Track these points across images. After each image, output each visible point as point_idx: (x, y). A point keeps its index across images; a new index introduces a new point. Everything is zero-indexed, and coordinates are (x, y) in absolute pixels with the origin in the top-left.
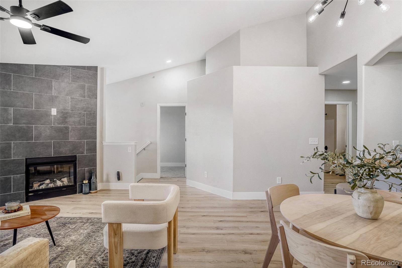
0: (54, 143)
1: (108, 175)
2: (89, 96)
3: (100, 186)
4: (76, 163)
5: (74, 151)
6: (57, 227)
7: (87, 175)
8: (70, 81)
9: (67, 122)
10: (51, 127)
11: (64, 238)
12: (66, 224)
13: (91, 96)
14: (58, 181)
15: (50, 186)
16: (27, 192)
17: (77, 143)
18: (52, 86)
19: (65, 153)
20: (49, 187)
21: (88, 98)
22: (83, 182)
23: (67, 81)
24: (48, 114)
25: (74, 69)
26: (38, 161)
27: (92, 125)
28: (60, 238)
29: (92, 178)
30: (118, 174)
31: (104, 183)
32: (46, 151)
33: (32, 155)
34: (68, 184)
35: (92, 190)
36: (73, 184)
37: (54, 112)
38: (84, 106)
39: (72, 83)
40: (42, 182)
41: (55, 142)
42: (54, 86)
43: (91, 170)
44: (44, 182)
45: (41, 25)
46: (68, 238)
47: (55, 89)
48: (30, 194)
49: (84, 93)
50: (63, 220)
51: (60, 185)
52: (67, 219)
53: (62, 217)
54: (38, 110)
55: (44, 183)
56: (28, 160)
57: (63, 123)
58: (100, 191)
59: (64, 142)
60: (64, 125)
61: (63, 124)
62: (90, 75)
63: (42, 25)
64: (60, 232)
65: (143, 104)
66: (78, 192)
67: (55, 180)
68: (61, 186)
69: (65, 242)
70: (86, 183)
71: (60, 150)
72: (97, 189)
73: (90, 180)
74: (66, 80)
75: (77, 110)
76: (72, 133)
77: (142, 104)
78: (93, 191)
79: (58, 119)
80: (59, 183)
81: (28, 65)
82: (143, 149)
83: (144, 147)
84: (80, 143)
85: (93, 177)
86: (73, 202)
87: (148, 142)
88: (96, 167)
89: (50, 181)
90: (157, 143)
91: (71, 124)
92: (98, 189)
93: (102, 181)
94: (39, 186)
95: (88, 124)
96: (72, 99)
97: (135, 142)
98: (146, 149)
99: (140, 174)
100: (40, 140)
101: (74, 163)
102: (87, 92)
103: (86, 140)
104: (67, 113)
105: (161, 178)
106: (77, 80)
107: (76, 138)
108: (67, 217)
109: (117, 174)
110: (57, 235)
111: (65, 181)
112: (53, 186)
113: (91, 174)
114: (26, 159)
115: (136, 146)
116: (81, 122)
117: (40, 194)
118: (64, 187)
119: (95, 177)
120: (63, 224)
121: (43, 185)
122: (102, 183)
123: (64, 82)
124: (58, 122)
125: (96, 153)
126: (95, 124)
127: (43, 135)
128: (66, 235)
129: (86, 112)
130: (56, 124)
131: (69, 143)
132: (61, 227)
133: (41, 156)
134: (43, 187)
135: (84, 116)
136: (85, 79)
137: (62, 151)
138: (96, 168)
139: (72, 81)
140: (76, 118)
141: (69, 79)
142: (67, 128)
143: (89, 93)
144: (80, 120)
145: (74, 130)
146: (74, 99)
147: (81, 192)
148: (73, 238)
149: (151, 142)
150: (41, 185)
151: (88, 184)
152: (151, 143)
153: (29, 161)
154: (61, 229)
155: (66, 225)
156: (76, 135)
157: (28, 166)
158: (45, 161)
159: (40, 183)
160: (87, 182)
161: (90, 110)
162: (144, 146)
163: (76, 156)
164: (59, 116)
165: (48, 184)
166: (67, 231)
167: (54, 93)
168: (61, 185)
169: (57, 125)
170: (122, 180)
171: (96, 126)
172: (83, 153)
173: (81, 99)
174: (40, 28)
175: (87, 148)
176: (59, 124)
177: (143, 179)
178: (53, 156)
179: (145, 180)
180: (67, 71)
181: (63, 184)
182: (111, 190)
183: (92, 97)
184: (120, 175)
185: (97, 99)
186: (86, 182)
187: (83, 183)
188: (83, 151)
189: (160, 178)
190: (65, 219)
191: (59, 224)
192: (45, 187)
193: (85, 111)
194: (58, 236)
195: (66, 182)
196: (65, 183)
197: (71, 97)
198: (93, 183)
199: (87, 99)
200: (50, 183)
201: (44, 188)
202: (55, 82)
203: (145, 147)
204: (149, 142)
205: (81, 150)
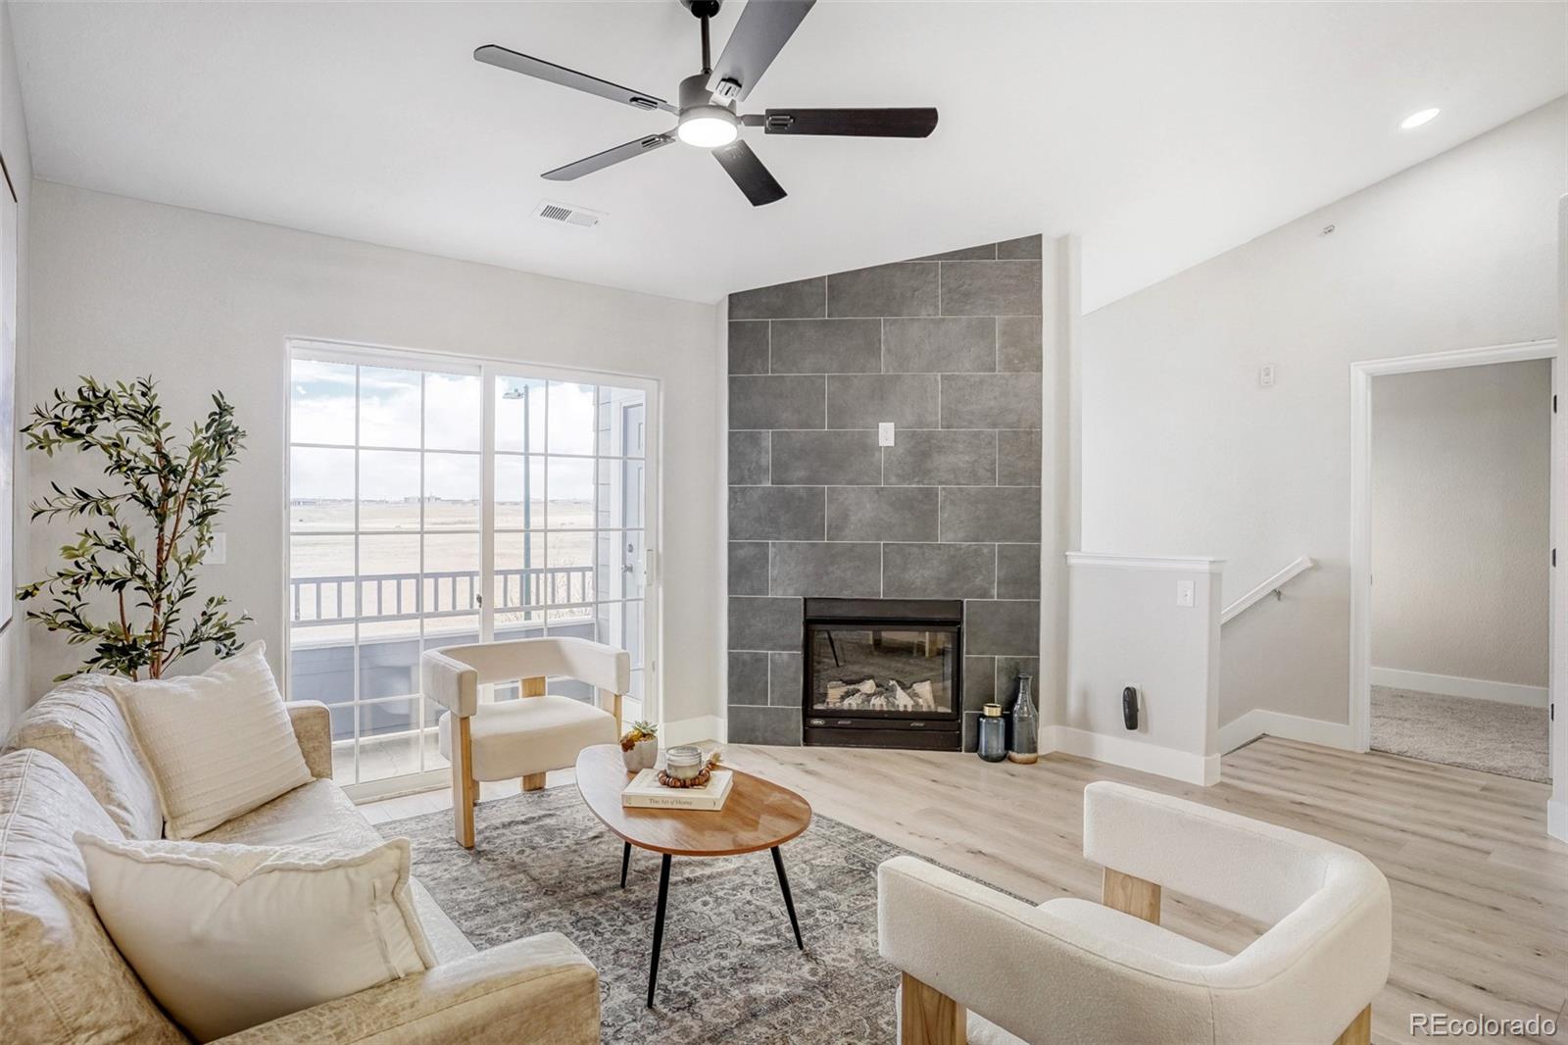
0: (887, 550)
1: (1085, 697)
2: (1009, 365)
3: (1049, 738)
4: (960, 629)
5: (954, 585)
6: (842, 871)
7: (1000, 684)
8: (937, 314)
9: (929, 471)
10: (878, 491)
11: (842, 928)
12: (871, 873)
13: (1016, 362)
14: (899, 692)
15: (874, 705)
16: (808, 713)
17: (965, 553)
18: (880, 340)
19: (925, 590)
20: (871, 708)
21: (1005, 369)
22: (982, 709)
23: (929, 315)
24: (866, 445)
25: (951, 265)
26: (839, 612)
27: (1021, 480)
28: (830, 923)
29: (1019, 702)
30: (1131, 699)
31: (1069, 725)
32: (863, 578)
33: (823, 589)
34: (933, 708)
35: (1016, 747)
36: (950, 711)
37: (886, 434)
38: (992, 403)
39: (944, 320)
40: (852, 687)
41: (892, 547)
42: (886, 340)
43: (1017, 663)
44: (856, 686)
45: (763, 116)
46: (853, 933)
47: (889, 350)
48: (816, 722)
49: (991, 352)
50: (871, 851)
51: (905, 706)
52: (884, 848)
53: (872, 837)
54: (838, 434)
55: (859, 691)
56: (811, 605)
57: (914, 477)
58: (1047, 758)
59: (921, 547)
60: (918, 483)
61: (916, 479)
62: (1011, 277)
63: (764, 113)
64: (839, 897)
65: (1272, 375)
66: (966, 747)
67: (893, 685)
68: (909, 713)
69: (834, 949)
70: (994, 715)
71: (907, 577)
72: (1035, 750)
73: (1009, 705)
74: (924, 313)
75: (965, 424)
76: (946, 515)
77: (1268, 375)
78: (1018, 753)
79: (900, 463)
80: (903, 701)
81: (810, 281)
82: (1270, 594)
83: (1276, 586)
84: (977, 552)
85: (1020, 695)
86: (934, 786)
87: (1297, 562)
88: (1038, 654)
89: (878, 686)
90: (1350, 569)
91: (943, 479)
92: (1041, 751)
93: (1061, 718)
94: (843, 698)
95: (1005, 476)
96: (946, 382)
97: (1212, 559)
98: (1284, 592)
99: (1253, 711)
100: (844, 538)
101: (955, 629)
102: (1004, 347)
103: (998, 540)
104: (930, 437)
105: (1374, 751)
106: (962, 304)
107: (961, 534)
108: (887, 840)
109: (1124, 700)
110: (827, 908)
111: (923, 696)
112: (882, 705)
113: (1015, 680)
114: (805, 599)
115: (1215, 577)
116: (981, 472)
117: (842, 727)
118: (917, 715)
119: (1028, 698)
120: (864, 865)
121: (853, 695)
122: (1060, 727)
123: (919, 319)
124: (900, 472)
125: (1039, 598)
126: (1035, 475)
127: (853, 518)
128: (849, 920)
129: (997, 430)
130: (894, 479)
131: (937, 551)
132: (853, 876)
133: (846, 595)
134: (853, 703)
135: (990, 443)
136: (995, 296)
137: (913, 583)
138: (1037, 660)
139: (946, 311)
140: (962, 453)
141: (936, 307)
142: (929, 495)
143: (1011, 350)
144: (976, 461)
145: (953, 503)
146: (953, 383)
147: (975, 747)
148: (867, 943)
149: (1312, 560)
150: (848, 694)
151: (1002, 722)
152: (1316, 566)
153: (815, 611)
154: (847, 885)
155: (869, 876)
156: (962, 522)
157: (811, 625)
158: (859, 613)
159: (845, 689)
160: (999, 714)
161: (1012, 418)
162: (1274, 580)
163: (962, 602)
164: (901, 451)
165: (869, 696)
166: (863, 904)
167: (885, 366)
168: (910, 709)
169: (895, 484)
170: (1146, 730)
171: (1039, 483)
172: (985, 594)
173: (977, 379)
174: (763, 128)
175: (1003, 573)
176: (902, 478)
177: (1266, 739)
178: (882, 597)
179: (1272, 748)
180: (928, 274)
181: (917, 704)
182: (1098, 767)
183: (1021, 365)
184: (1139, 707)
185: (1041, 371)
186: (993, 711)
187: (984, 716)
188: (987, 586)
189: (1366, 753)
190: (880, 847)
191: (851, 861)
192: (858, 705)
193: (994, 425)
194: (828, 911)
195: (926, 700)
196: (921, 701)
197: (942, 376)
198: (1022, 719)
199: (1002, 377)
200: (874, 694)
201: (854, 707)
202: (891, 325)
203: (1284, 585)
204: (1300, 561)
205: (978, 581)
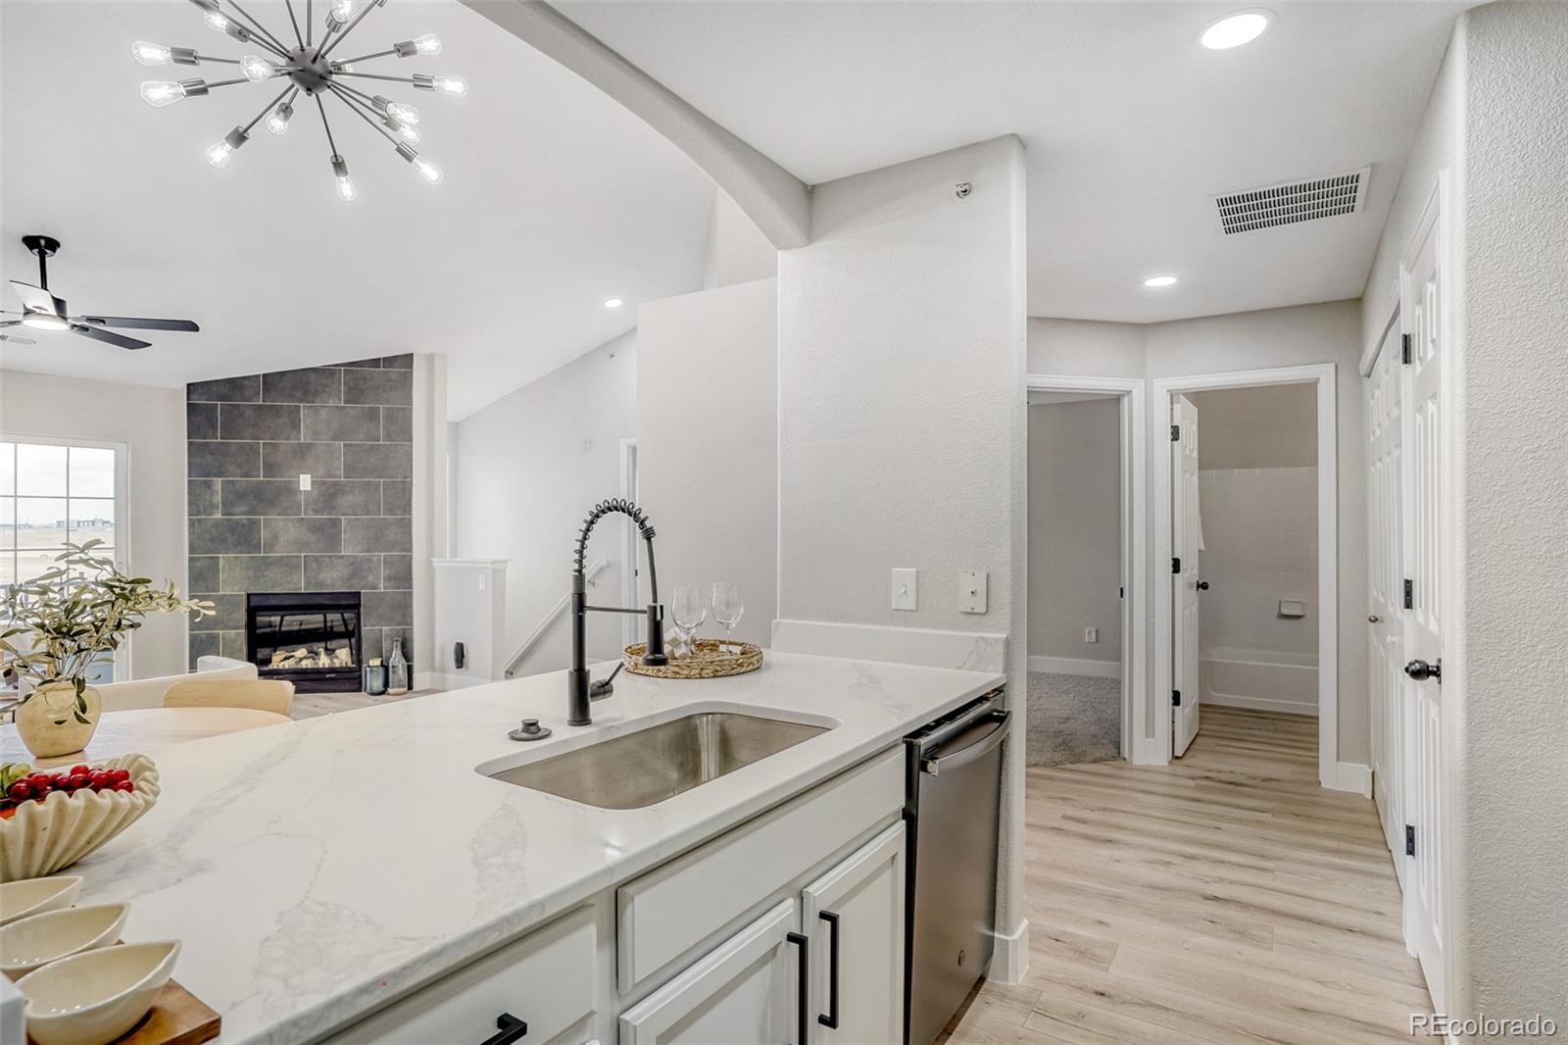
0: (306, 559)
2: (390, 437)
4: (359, 610)
5: (354, 581)
7: (387, 646)
8: (340, 403)
9: (336, 507)
10: (300, 520)
13: (395, 435)
14: (324, 655)
17: (360, 561)
18: (300, 419)
19: (333, 585)
20: (299, 666)
21: (385, 442)
23: (334, 403)
24: (291, 489)
25: (351, 371)
26: (273, 602)
27: (400, 512)
29: (394, 656)
30: (460, 650)
32: (289, 579)
33: (261, 588)
35: (389, 685)
36: (354, 665)
37: (305, 482)
38: (378, 462)
39: (345, 407)
40: (290, 654)
41: (309, 557)
42: (304, 419)
43: (398, 632)
44: (295, 653)
47: (306, 426)
49: (377, 428)
54: (270, 482)
55: (294, 656)
56: (252, 598)
59: (330, 557)
60: (327, 515)
61: (326, 512)
62: (389, 382)
67: (322, 651)
68: (326, 668)
70: (377, 666)
71: (321, 577)
74: (331, 401)
75: (360, 476)
76: (347, 536)
78: (390, 689)
79: (315, 501)
80: (324, 661)
83: (589, 577)
84: (369, 560)
85: (395, 652)
88: (412, 625)
89: (305, 651)
91: (345, 512)
92: (418, 688)
94: (281, 661)
95: (387, 510)
96: (346, 447)
97: (495, 560)
98: (596, 582)
100: (275, 552)
101: (356, 610)
102: (386, 425)
103: (383, 552)
104: (335, 484)
106: (357, 397)
107: (358, 548)
109: (456, 648)
111: (339, 658)
112: (309, 665)
114: (249, 595)
115: (495, 571)
116: (371, 507)
118: (332, 670)
119: (400, 653)
122: (431, 673)
123: (327, 406)
124: (315, 507)
125: (412, 589)
126: (408, 509)
127: (282, 538)
129: (382, 479)
130: (310, 512)
131: (341, 560)
133: (278, 589)
135: (377, 489)
136: (379, 392)
137: (325, 581)
138: (412, 628)
139: (346, 401)
140: (358, 495)
141: (340, 398)
142: (336, 523)
143: (391, 427)
144: (367, 500)
145: (352, 528)
146: (352, 449)
149: (607, 561)
150: (287, 659)
151: (381, 669)
152: (609, 564)
153: (255, 602)
156: (358, 540)
157: (252, 612)
158: (287, 602)
159: (285, 655)
161: (392, 472)
163: (360, 593)
164: (316, 494)
165: (300, 659)
167: (304, 437)
168: (327, 666)
169: (311, 515)
170: (467, 668)
171: (412, 514)
172: (376, 587)
173: (367, 446)
175: (387, 573)
176: (316, 511)
178: (303, 591)
180: (333, 376)
181: (333, 663)
183: (398, 438)
184: (465, 654)
185: (412, 442)
186: (376, 663)
187: (369, 667)
188: (377, 581)
192: (294, 664)
193: (380, 476)
195: (342, 660)
197: (344, 444)
198: (394, 668)
199: (386, 445)
201: (291, 665)
202: (307, 409)
203: (594, 577)
205: (371, 578)
